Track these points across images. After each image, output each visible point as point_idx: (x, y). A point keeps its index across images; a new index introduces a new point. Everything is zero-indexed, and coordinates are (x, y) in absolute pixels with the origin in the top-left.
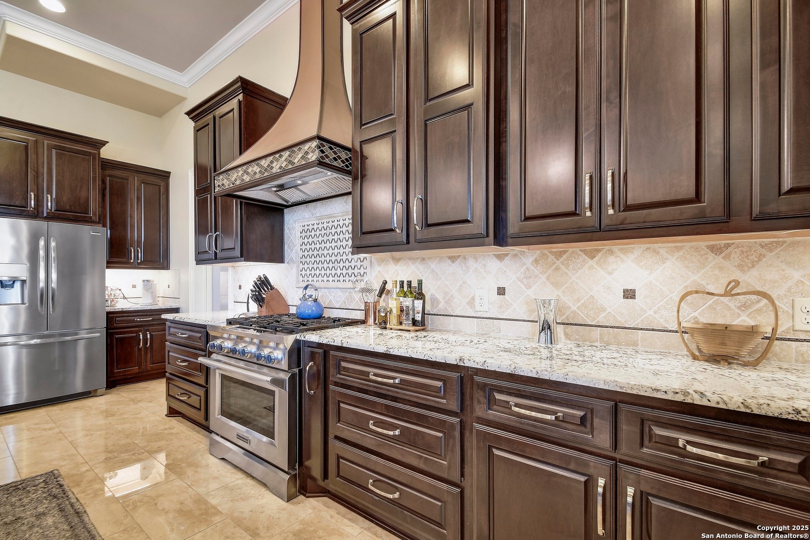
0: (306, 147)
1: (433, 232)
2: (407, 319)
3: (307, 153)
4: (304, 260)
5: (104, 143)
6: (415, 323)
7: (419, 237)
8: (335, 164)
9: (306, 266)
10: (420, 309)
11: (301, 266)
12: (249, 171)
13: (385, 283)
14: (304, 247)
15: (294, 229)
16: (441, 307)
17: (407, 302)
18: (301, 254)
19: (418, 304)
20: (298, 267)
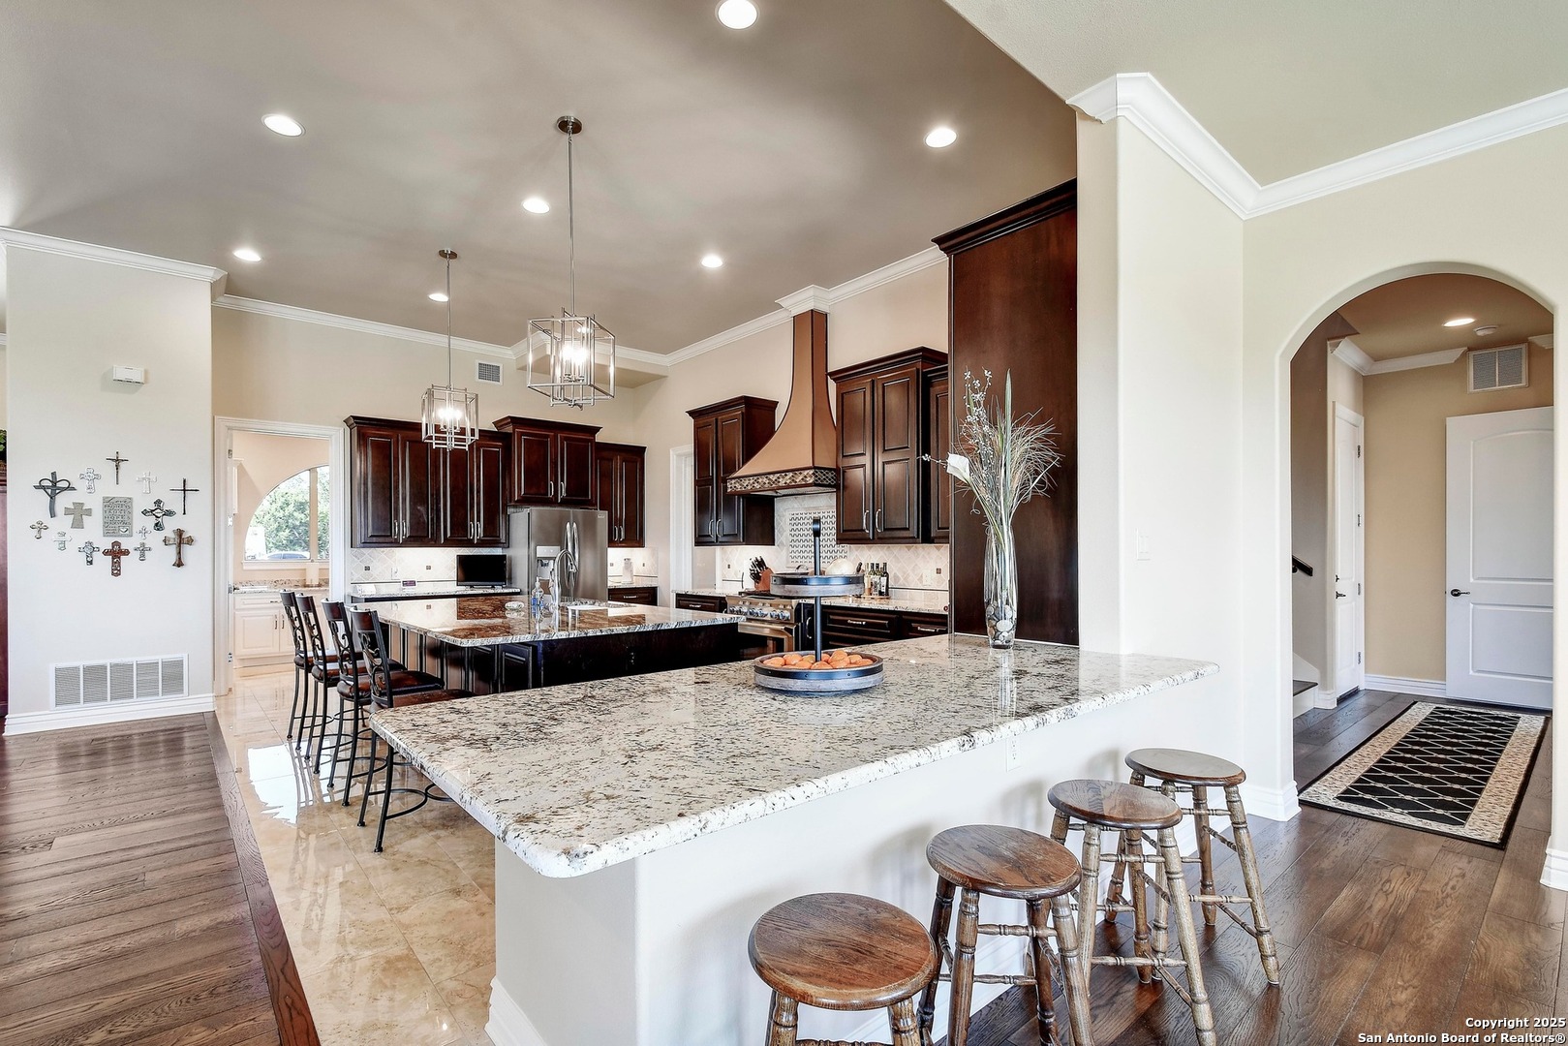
0: (805, 473)
1: (888, 534)
2: (876, 590)
3: (806, 477)
4: (793, 544)
5: (597, 429)
6: (881, 593)
7: (880, 536)
8: (825, 482)
9: (795, 549)
10: (885, 583)
11: (791, 549)
12: (760, 481)
13: (861, 564)
14: (793, 533)
15: (784, 516)
16: (901, 583)
17: (876, 578)
18: (791, 538)
19: (884, 580)
20: (788, 550)
